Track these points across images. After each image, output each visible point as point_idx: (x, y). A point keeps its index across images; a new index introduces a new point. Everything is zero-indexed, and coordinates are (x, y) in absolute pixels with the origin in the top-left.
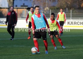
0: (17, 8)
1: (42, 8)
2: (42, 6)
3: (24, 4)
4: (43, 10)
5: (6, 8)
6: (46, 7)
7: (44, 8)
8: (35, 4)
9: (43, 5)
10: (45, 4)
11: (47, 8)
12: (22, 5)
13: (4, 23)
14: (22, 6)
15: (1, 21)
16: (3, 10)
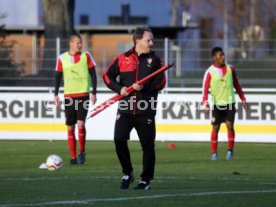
0: (92, 33)
1: (226, 28)
2: (226, 16)
3: (126, 8)
4: (235, 40)
5: (30, 32)
6: (249, 23)
7: (237, 30)
8: (187, 9)
9: (232, 13)
10: (242, 7)
11: (257, 28)
12: (118, 12)
13: (20, 113)
14: (113, 20)
15: (4, 103)
16: (14, 42)
